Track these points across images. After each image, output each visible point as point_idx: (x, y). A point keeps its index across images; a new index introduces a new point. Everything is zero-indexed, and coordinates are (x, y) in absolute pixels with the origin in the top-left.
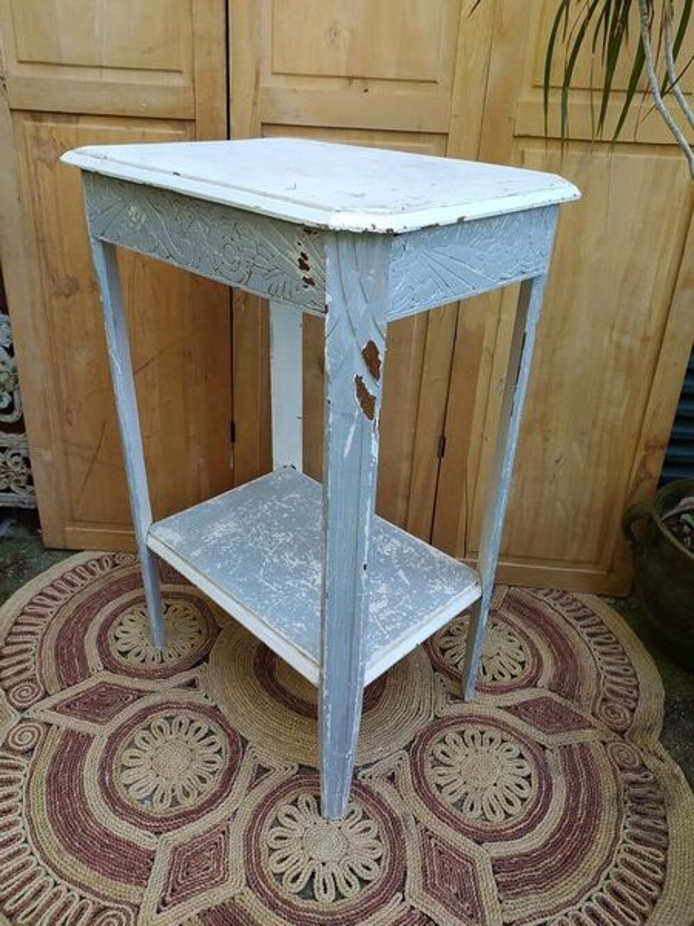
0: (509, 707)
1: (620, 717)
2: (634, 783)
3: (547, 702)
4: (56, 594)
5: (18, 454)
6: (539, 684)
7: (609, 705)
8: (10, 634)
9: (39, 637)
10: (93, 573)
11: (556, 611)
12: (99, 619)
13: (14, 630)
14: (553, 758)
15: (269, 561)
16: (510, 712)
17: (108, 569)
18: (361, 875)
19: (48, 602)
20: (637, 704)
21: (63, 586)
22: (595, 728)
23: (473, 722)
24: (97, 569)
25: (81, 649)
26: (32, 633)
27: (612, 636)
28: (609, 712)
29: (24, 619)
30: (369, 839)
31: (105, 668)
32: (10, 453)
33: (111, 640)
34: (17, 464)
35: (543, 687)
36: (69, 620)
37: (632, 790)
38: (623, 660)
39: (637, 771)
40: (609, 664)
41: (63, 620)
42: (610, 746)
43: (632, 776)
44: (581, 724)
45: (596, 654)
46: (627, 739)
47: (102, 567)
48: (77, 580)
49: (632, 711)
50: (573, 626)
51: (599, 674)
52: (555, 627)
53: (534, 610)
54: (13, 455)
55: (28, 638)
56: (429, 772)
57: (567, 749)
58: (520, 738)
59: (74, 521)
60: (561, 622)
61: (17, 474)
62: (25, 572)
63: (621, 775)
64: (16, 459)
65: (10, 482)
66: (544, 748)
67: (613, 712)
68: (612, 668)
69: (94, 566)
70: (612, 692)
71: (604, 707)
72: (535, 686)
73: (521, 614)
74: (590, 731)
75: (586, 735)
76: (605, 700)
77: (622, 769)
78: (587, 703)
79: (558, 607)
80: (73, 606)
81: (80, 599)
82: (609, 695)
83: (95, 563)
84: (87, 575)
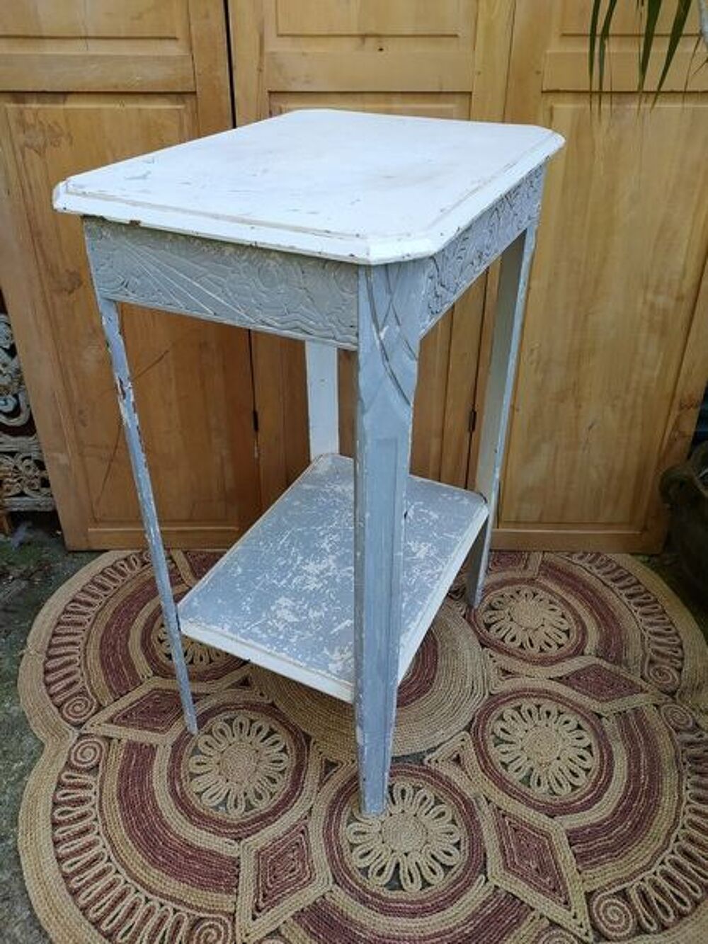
0: (561, 678)
1: (669, 678)
2: (690, 744)
3: (597, 669)
4: (90, 599)
5: (29, 458)
6: (587, 652)
7: (657, 666)
8: (50, 646)
9: (81, 646)
10: (123, 574)
11: (593, 574)
12: (140, 622)
13: (54, 642)
14: (609, 725)
16: (563, 683)
17: (138, 569)
18: (442, 861)
19: (83, 608)
20: (683, 664)
21: (96, 590)
22: (647, 692)
23: (528, 696)
24: (126, 569)
25: (127, 656)
26: (73, 644)
27: (649, 595)
28: (657, 674)
29: (61, 629)
30: (444, 824)
31: (155, 674)
32: (21, 456)
33: (155, 644)
34: (28, 467)
35: (590, 654)
36: (108, 626)
37: (688, 750)
38: (664, 619)
39: (691, 731)
40: (651, 624)
41: (102, 628)
42: (662, 708)
43: (688, 737)
44: (633, 689)
45: (637, 615)
46: (678, 701)
47: (131, 567)
48: (108, 583)
49: (680, 670)
50: (612, 590)
51: (642, 636)
52: (594, 591)
53: (570, 575)
54: (23, 459)
55: (69, 649)
56: (493, 751)
57: (622, 715)
58: (576, 708)
59: (96, 522)
60: (599, 586)
61: (29, 477)
62: (53, 578)
63: (677, 737)
64: (27, 462)
65: (23, 486)
66: (600, 717)
67: (662, 674)
68: (656, 629)
69: (123, 566)
70: (657, 653)
71: (652, 670)
72: (583, 654)
73: (559, 581)
74: (642, 695)
75: (639, 700)
76: (652, 662)
77: (677, 731)
78: (635, 666)
79: (595, 571)
80: (109, 611)
81: (115, 603)
82: (655, 657)
83: (123, 562)
84: (118, 577)
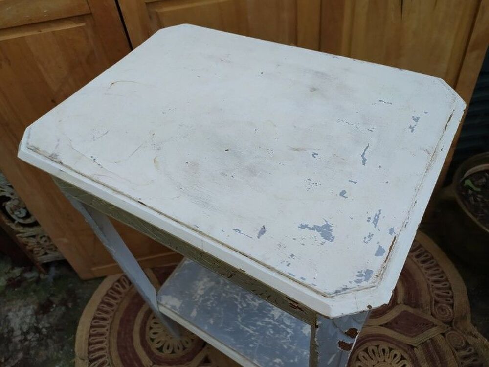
0: (386, 324)
1: (447, 313)
2: (465, 357)
3: (405, 313)
4: (104, 315)
5: (44, 236)
6: (399, 303)
7: (439, 305)
8: (89, 353)
9: (107, 350)
10: (119, 293)
12: (137, 328)
13: (91, 350)
14: (419, 352)
15: (241, 307)
16: (387, 327)
17: (127, 287)
19: (102, 323)
20: (453, 301)
21: (106, 308)
22: (436, 326)
23: (369, 341)
24: (121, 289)
25: (135, 354)
26: (102, 349)
28: (440, 311)
29: (93, 339)
31: (154, 363)
32: (39, 236)
33: (149, 342)
34: (46, 241)
35: (401, 303)
36: (119, 333)
37: (465, 362)
38: (438, 270)
39: (464, 349)
40: (432, 275)
41: (116, 334)
42: (447, 335)
43: (463, 353)
44: (430, 325)
45: (423, 270)
46: (454, 328)
47: (123, 286)
48: (113, 302)
49: (452, 305)
51: (428, 285)
54: (41, 238)
55: (101, 353)
57: (424, 344)
58: (399, 344)
59: (95, 264)
61: (48, 246)
62: (79, 301)
63: (457, 354)
64: (44, 239)
65: (45, 250)
66: (412, 347)
67: (442, 310)
68: (434, 278)
69: (118, 286)
70: (438, 295)
71: (436, 308)
72: (397, 304)
74: (434, 329)
75: (433, 332)
76: (436, 302)
77: (457, 350)
78: (428, 308)
80: (117, 321)
81: (119, 315)
82: (438, 299)
83: (117, 284)
84: (117, 296)
